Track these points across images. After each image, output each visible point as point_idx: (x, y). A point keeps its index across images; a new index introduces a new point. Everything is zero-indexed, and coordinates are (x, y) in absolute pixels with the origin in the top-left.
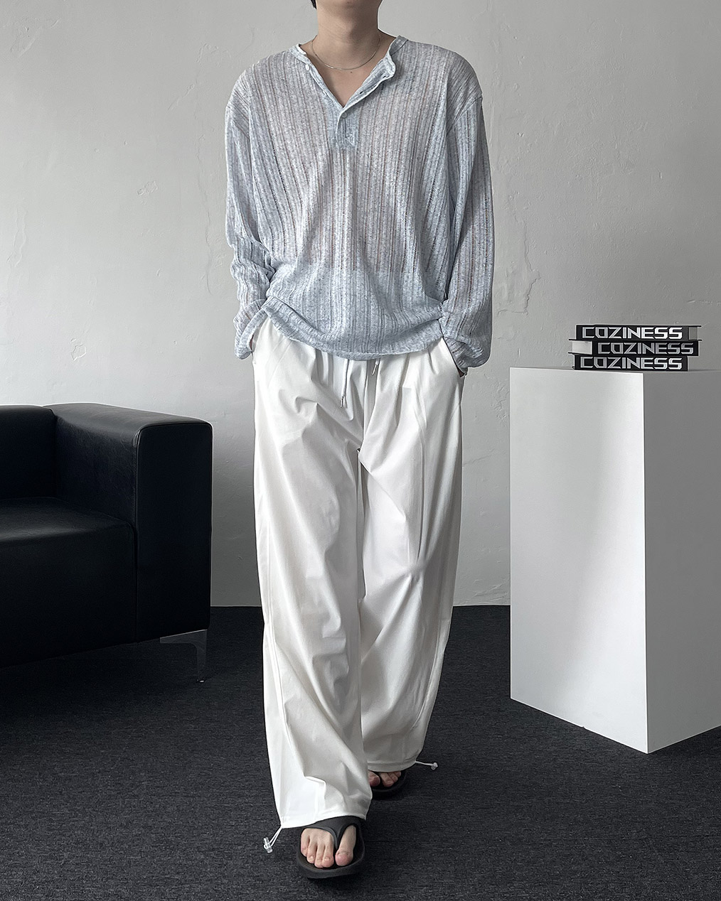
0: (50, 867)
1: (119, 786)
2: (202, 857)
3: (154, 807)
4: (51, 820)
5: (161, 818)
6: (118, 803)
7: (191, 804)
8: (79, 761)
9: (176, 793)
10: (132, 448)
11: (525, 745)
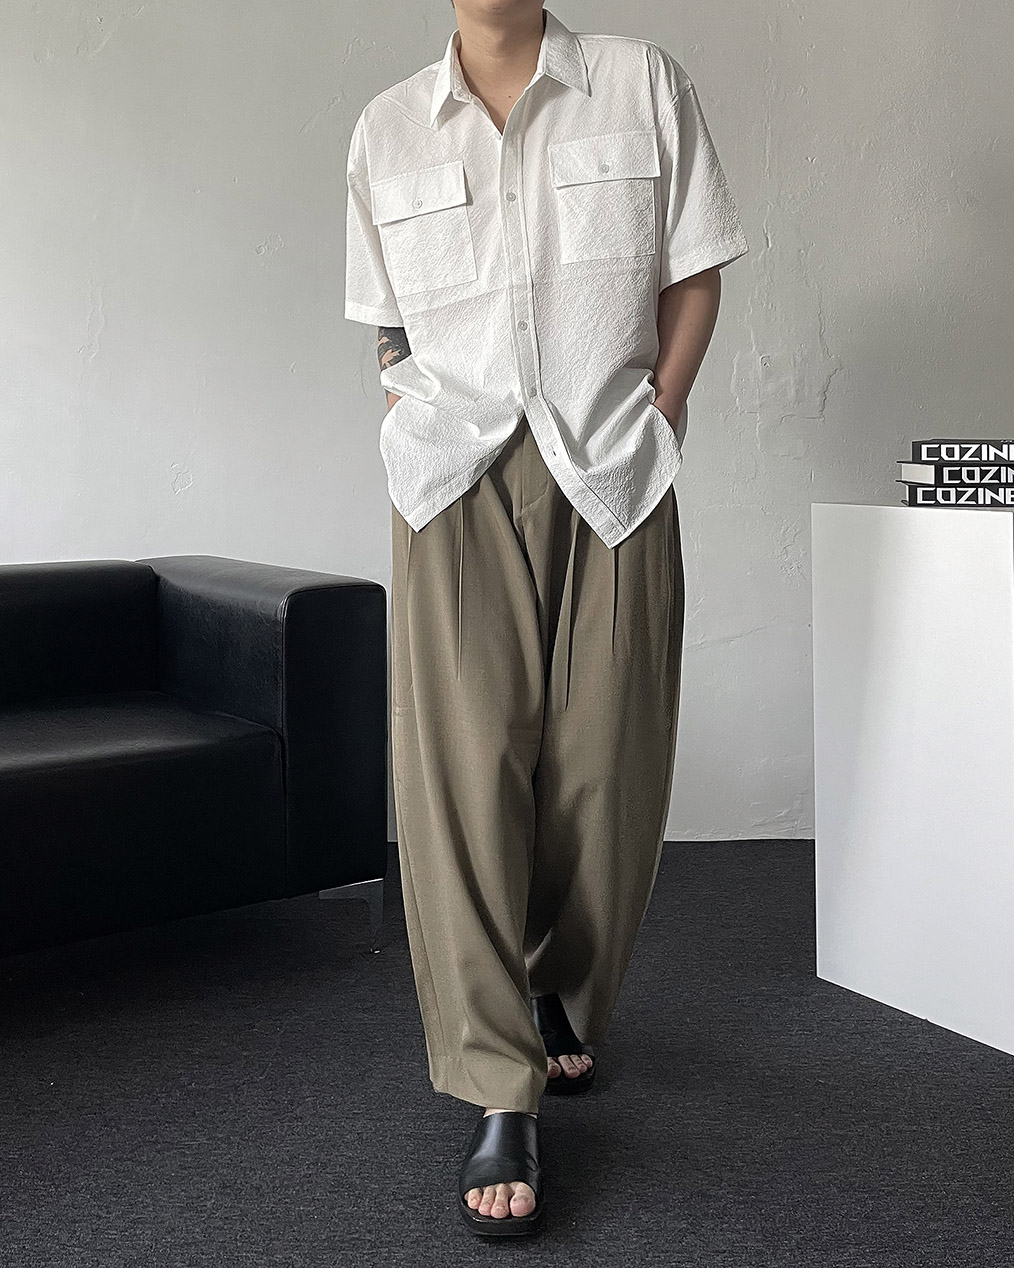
0: (188, 1222)
1: (273, 1104)
2: (401, 1207)
3: (326, 1134)
4: (185, 1155)
5: (338, 1150)
6: (274, 1129)
7: (377, 1130)
8: (214, 1066)
9: (354, 1114)
10: (276, 622)
11: (845, 1046)
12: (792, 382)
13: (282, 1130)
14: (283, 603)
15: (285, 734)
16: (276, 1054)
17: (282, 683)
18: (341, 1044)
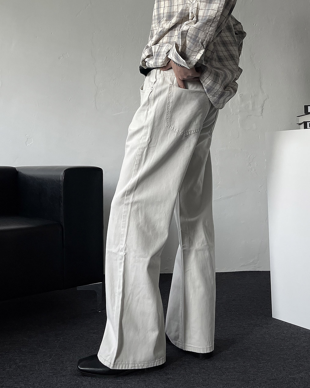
10: (60, 181)
11: (288, 343)
12: (251, 103)
13: (56, 381)
14: (62, 173)
15: (63, 224)
16: (56, 351)
17: (62, 204)
18: (83, 346)
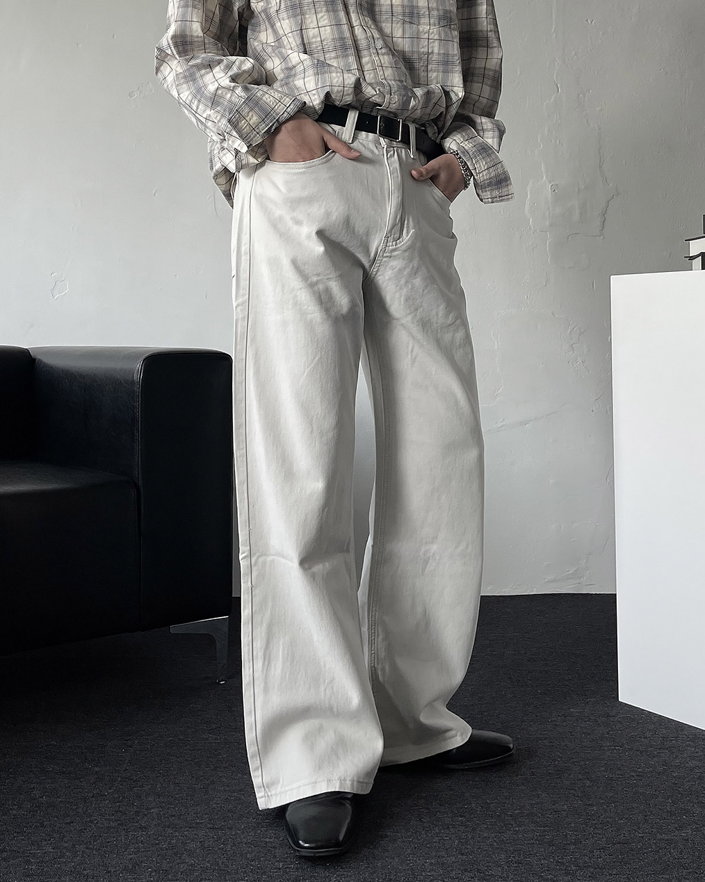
1: (119, 814)
3: (170, 843)
4: (28, 862)
5: (180, 858)
6: (119, 838)
7: (220, 838)
8: (66, 781)
9: (197, 823)
10: (133, 382)
12: (576, 206)
13: (126, 839)
14: (138, 366)
15: (140, 482)
16: (125, 770)
17: (138, 436)
